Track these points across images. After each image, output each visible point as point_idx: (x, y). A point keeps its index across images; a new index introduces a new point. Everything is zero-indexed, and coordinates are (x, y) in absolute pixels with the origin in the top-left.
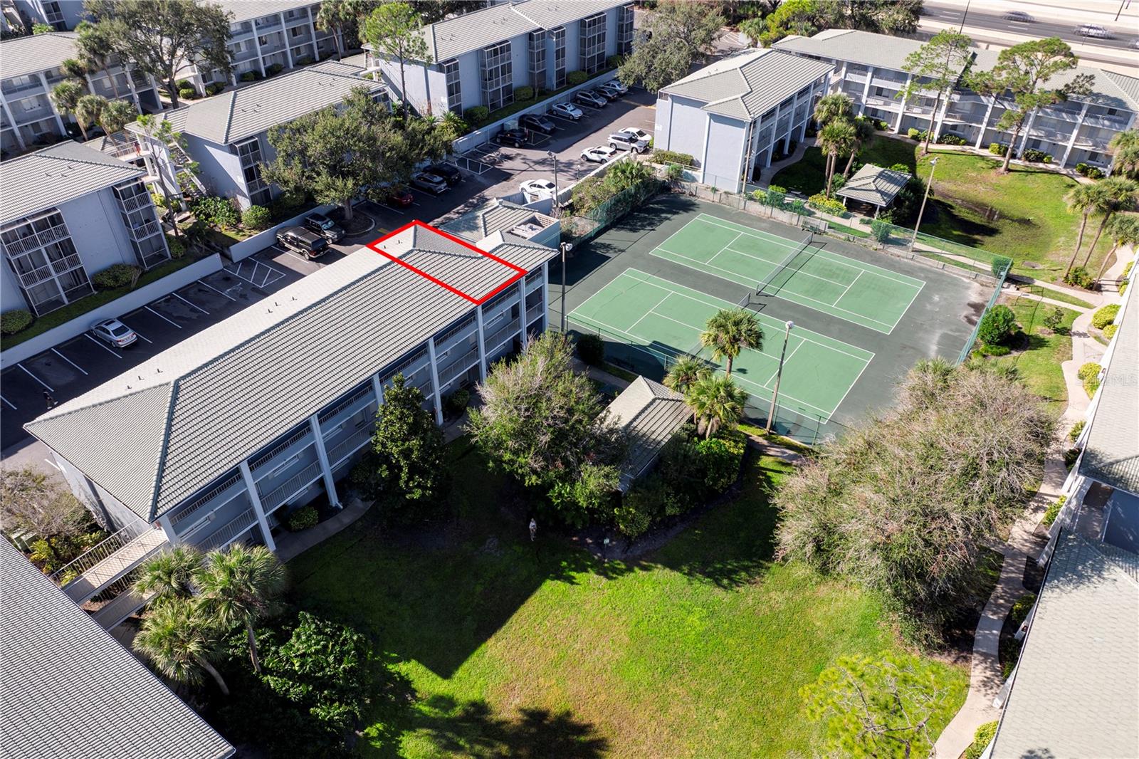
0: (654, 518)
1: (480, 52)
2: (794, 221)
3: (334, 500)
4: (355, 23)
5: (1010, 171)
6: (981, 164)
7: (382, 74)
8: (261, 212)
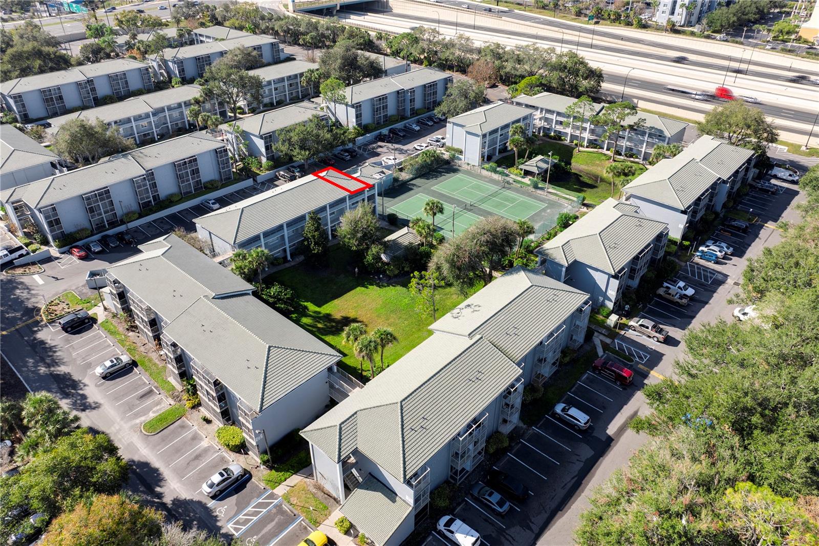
0: (400, 271)
1: (372, 99)
2: (500, 179)
3: (289, 258)
4: (319, 82)
5: (615, 161)
6: (604, 158)
7: (328, 107)
8: (271, 163)
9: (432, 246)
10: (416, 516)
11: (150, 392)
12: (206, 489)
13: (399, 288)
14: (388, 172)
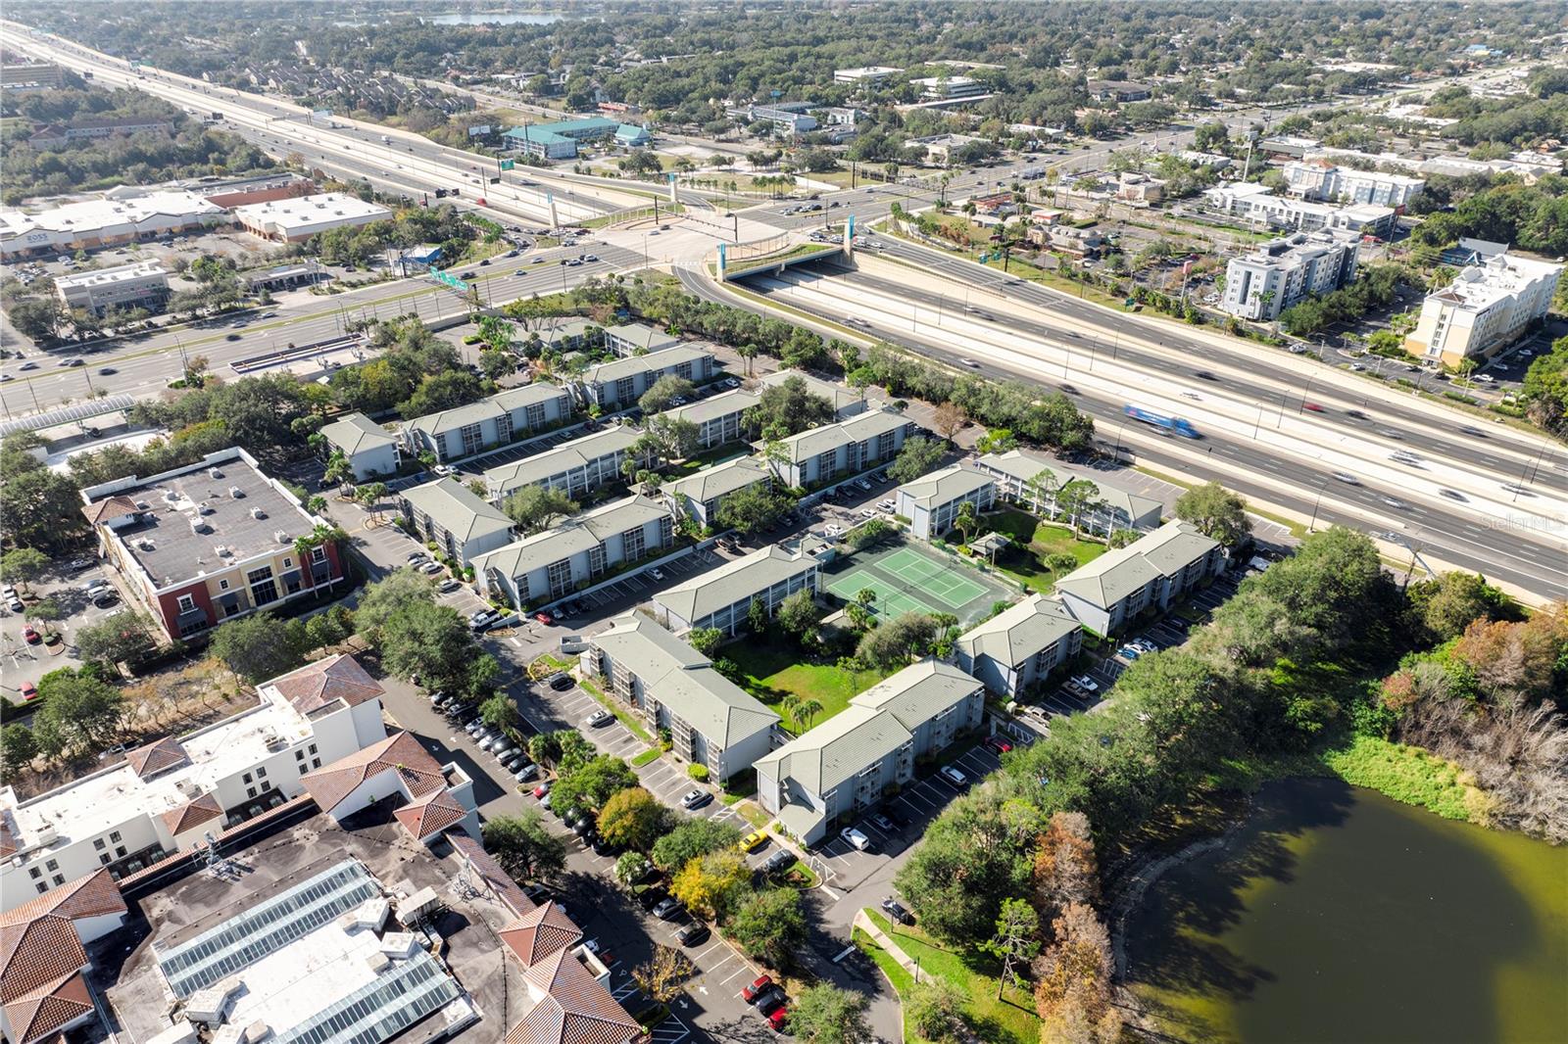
0: (832, 651)
1: (819, 455)
2: (947, 557)
3: (734, 635)
5: (1079, 540)
6: (1069, 534)
8: (710, 530)
9: (865, 629)
10: (828, 824)
11: (631, 739)
12: (683, 802)
13: (831, 667)
14: (830, 547)
